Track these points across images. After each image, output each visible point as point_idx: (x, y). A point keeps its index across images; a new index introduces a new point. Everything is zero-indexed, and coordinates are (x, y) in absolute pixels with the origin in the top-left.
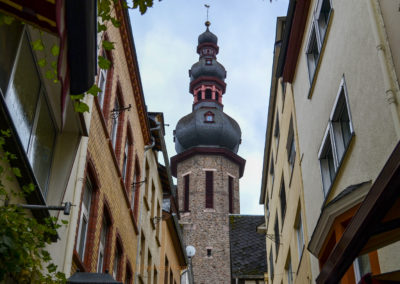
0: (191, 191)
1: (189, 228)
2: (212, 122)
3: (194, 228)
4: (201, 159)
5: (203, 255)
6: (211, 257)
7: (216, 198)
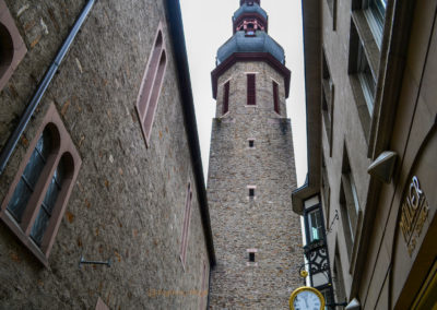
0: (230, 92)
1: (228, 121)
2: (254, 36)
3: (234, 121)
4: (242, 65)
5: (244, 146)
6: (254, 148)
7: (259, 95)
